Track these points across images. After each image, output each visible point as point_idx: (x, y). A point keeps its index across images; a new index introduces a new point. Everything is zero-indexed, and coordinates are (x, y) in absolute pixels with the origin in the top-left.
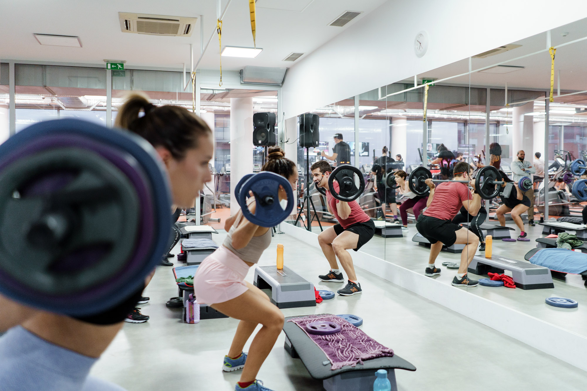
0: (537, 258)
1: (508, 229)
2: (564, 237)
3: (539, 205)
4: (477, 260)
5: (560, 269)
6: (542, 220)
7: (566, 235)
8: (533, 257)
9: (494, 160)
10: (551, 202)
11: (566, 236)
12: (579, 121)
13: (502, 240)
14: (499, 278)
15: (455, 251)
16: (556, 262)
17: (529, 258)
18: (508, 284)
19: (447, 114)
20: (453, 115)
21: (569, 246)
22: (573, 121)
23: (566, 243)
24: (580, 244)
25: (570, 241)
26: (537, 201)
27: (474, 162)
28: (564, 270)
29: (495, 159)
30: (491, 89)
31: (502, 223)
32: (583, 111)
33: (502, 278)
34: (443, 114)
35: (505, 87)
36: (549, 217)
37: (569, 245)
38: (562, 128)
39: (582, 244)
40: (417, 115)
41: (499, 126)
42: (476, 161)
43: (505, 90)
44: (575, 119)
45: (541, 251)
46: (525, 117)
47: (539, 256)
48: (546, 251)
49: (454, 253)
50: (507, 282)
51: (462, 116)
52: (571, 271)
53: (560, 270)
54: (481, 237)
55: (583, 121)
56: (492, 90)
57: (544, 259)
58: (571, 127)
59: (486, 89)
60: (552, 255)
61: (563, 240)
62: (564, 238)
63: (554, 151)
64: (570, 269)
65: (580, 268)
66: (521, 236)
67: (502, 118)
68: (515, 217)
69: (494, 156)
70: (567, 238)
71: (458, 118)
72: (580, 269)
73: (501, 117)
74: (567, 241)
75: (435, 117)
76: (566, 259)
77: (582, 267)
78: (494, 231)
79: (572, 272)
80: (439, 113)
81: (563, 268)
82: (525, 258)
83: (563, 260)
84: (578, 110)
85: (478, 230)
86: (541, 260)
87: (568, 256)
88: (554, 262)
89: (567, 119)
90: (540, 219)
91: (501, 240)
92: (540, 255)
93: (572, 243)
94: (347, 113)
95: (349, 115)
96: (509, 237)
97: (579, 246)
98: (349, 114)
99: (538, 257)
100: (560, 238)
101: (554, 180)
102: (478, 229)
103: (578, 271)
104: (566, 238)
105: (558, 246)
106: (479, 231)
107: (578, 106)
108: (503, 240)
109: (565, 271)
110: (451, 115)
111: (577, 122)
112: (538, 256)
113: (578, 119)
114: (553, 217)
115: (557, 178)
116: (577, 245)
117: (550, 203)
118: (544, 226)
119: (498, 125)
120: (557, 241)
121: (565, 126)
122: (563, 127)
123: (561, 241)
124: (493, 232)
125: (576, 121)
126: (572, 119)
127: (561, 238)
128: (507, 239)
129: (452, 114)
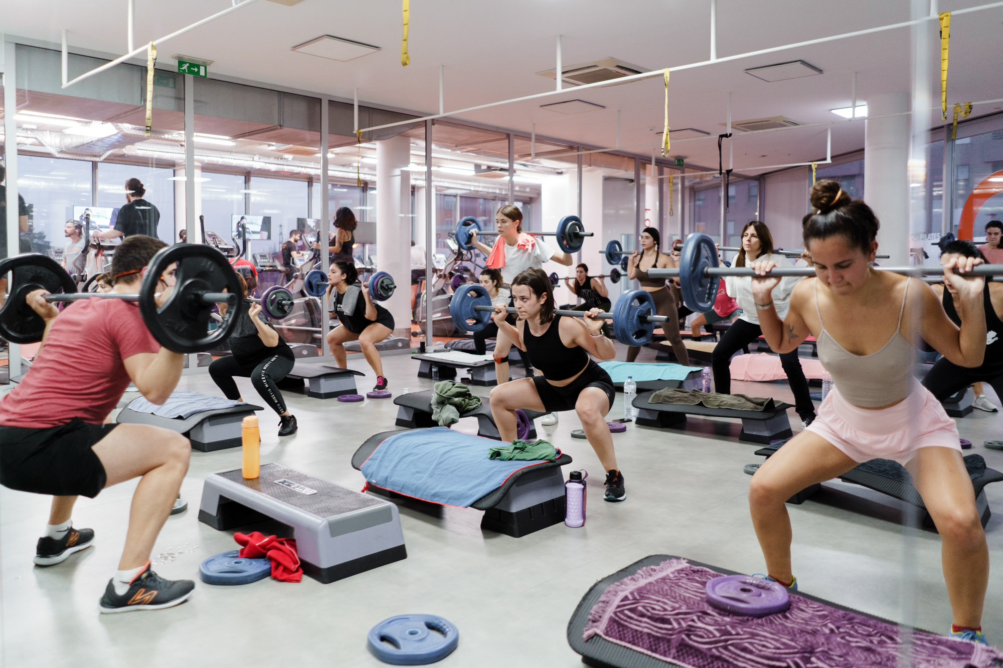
0: (378, 461)
1: (351, 373)
2: (446, 392)
3: (422, 319)
4: (220, 489)
5: (425, 493)
6: (422, 349)
7: (450, 387)
8: (371, 459)
9: (342, 238)
10: (439, 315)
11: (450, 390)
12: (480, 189)
13: (337, 399)
14: (260, 549)
15: (206, 446)
16: (417, 472)
17: (362, 462)
18: (281, 568)
19: (275, 162)
20: (288, 165)
21: (453, 412)
22: (472, 189)
23: (448, 405)
24: (476, 405)
25: (456, 399)
26: (419, 312)
27: (309, 243)
28: (435, 495)
29: (344, 236)
30: (329, 100)
31: (342, 360)
32: (485, 171)
33: (269, 550)
34: (269, 163)
35: (353, 100)
36: (433, 341)
37: (453, 408)
38: (457, 200)
39: (479, 403)
40: (220, 163)
41: (367, 190)
42: (311, 242)
43: (353, 105)
44: (475, 186)
45: (388, 441)
46: (402, 171)
47: (383, 457)
48: (398, 441)
49: (204, 451)
50: (278, 564)
51: (303, 168)
52: (449, 499)
53: (426, 495)
54: (277, 403)
55: (485, 190)
56: (332, 103)
57: (393, 464)
58: (469, 198)
59: (321, 99)
60: (411, 454)
61: (443, 399)
62: (444, 395)
63: (447, 234)
64: (450, 492)
65: (471, 489)
66: (378, 387)
67: (370, 176)
68: (365, 348)
69: (343, 231)
70: (451, 394)
71: (295, 171)
72: (470, 492)
73: (369, 174)
74: (451, 401)
75: (254, 167)
76: (440, 463)
77: (475, 486)
78: (322, 381)
79: (456, 499)
80: (260, 160)
81: (433, 489)
82: (352, 463)
83: (433, 467)
84: (478, 167)
85: (268, 388)
86: (387, 467)
87: (448, 452)
88: (414, 474)
89: (464, 185)
90: (419, 346)
91: (334, 400)
92: (386, 453)
93: (461, 404)
94: (65, 147)
95: (70, 151)
96: (354, 392)
97: (474, 409)
98: (69, 149)
99: (381, 461)
100: (438, 394)
101: (443, 276)
102: (267, 386)
103: (467, 497)
104: (449, 393)
105: (434, 412)
106: (270, 390)
107: (478, 162)
108: (339, 400)
109: (436, 499)
110: (283, 165)
111: (478, 191)
112: (381, 455)
113: (479, 186)
114: (439, 340)
115: (447, 273)
116: (471, 407)
117: (437, 316)
118: (420, 361)
119: (365, 189)
120: (432, 402)
121: (461, 197)
122: (458, 198)
123: (439, 401)
124: (319, 383)
125: (476, 189)
126: (470, 185)
127: (440, 396)
128: (350, 396)
129: (286, 164)
